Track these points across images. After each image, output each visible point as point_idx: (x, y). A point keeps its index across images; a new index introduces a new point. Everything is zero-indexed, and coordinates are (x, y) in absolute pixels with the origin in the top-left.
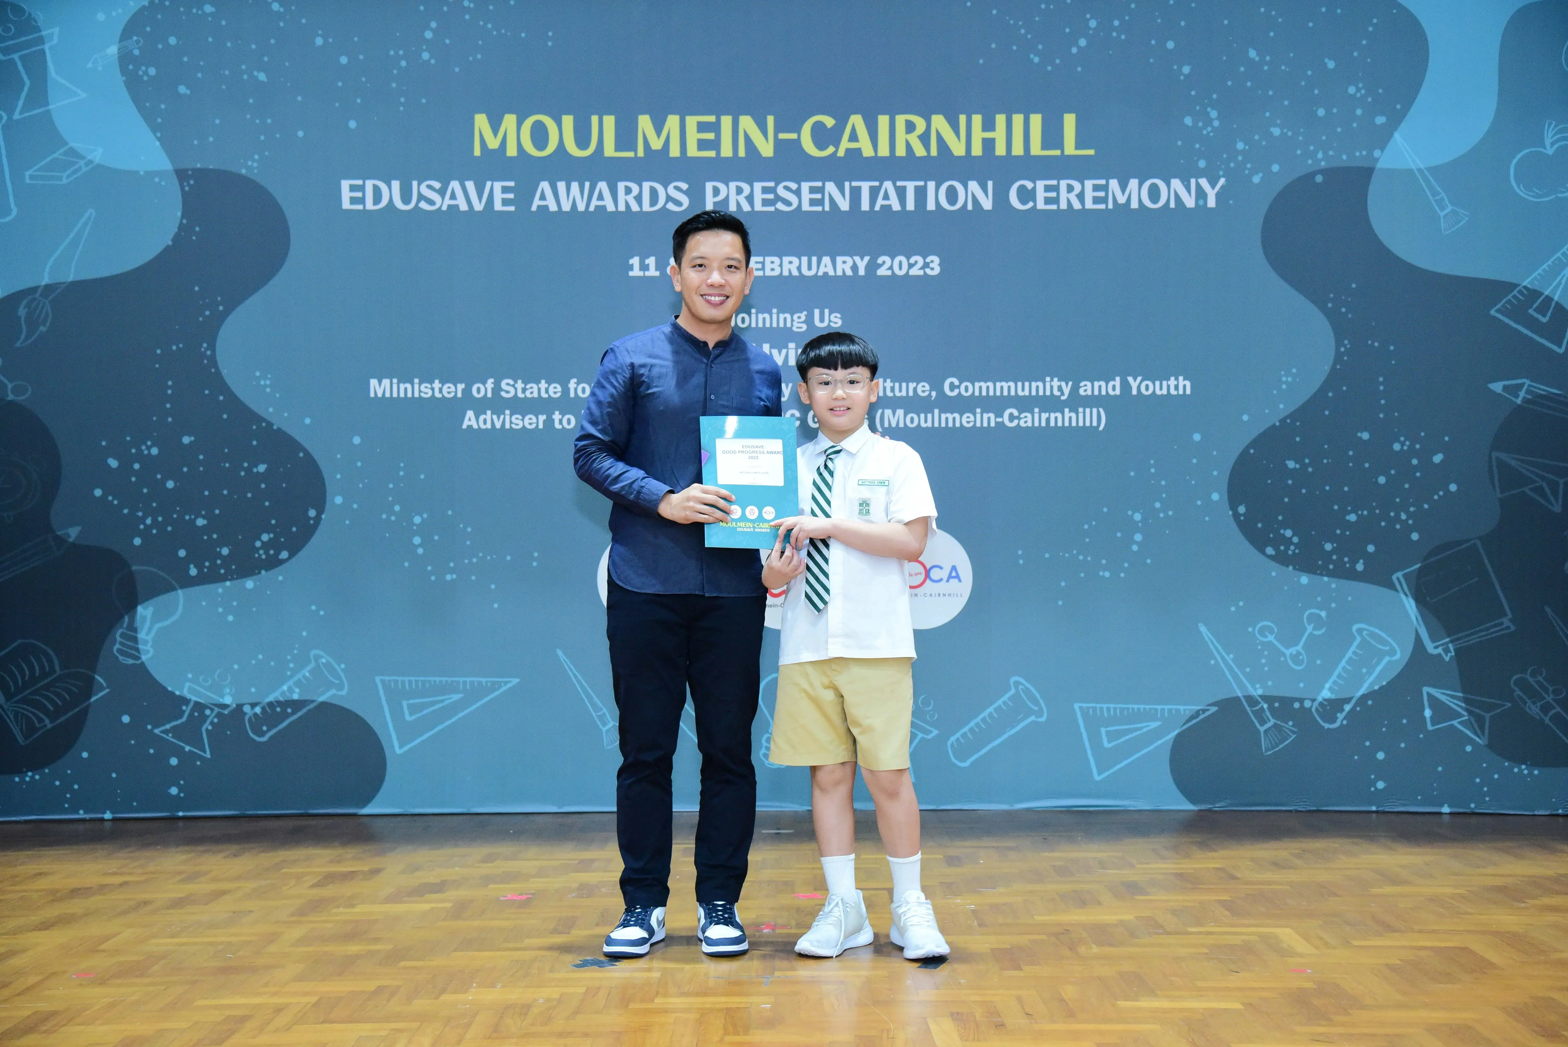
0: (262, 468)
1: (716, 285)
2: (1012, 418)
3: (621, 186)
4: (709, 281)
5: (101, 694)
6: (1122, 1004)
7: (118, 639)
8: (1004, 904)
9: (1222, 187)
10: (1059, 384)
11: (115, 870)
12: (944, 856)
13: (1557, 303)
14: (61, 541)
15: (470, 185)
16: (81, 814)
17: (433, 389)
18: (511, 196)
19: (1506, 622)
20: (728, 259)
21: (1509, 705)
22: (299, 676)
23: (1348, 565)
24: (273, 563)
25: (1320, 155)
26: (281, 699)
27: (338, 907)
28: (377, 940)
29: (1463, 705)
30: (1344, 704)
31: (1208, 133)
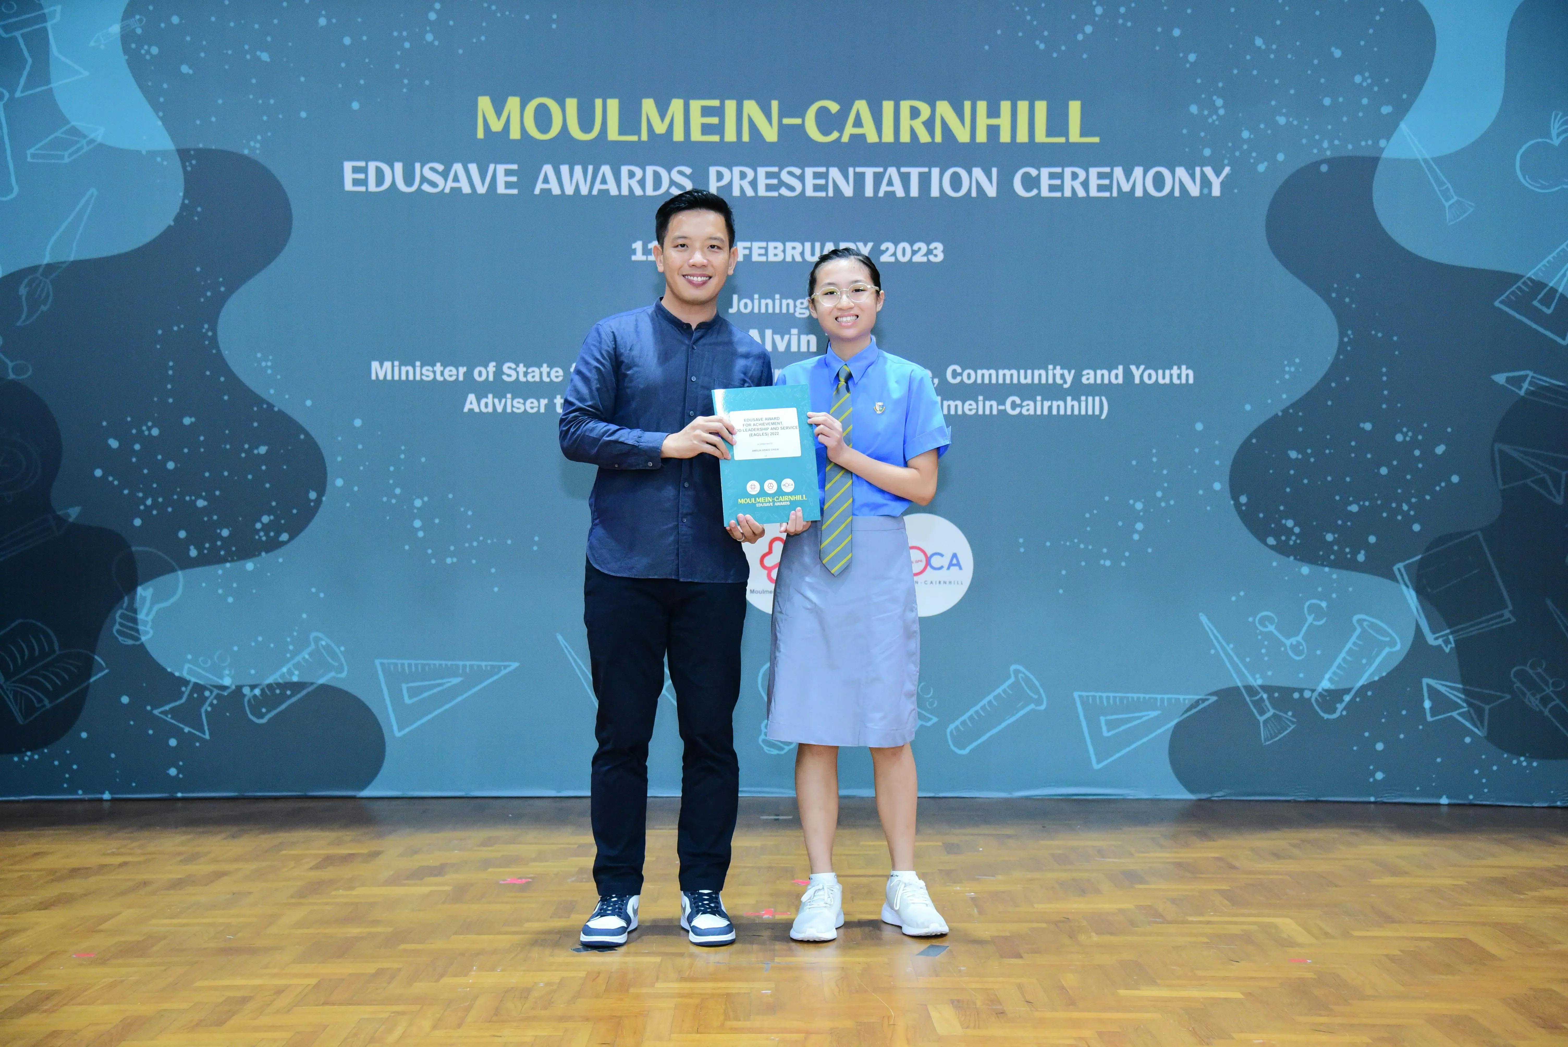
0: (263, 450)
1: (698, 265)
2: (1014, 405)
3: (625, 170)
4: (691, 261)
5: (100, 675)
6: (1122, 992)
7: (118, 620)
8: (1003, 892)
9: (1227, 176)
10: (1061, 372)
11: (114, 850)
12: (943, 843)
13: (1561, 294)
14: (61, 521)
15: (473, 168)
16: (80, 794)
17: (434, 372)
18: (514, 179)
19: (1507, 614)
20: (711, 238)
21: (1508, 697)
22: (298, 658)
23: (1349, 556)
24: (273, 545)
25: (1325, 144)
26: (281, 681)
27: (337, 889)
28: (375, 923)
29: (1463, 696)
30: (1344, 694)
31: (1214, 121)
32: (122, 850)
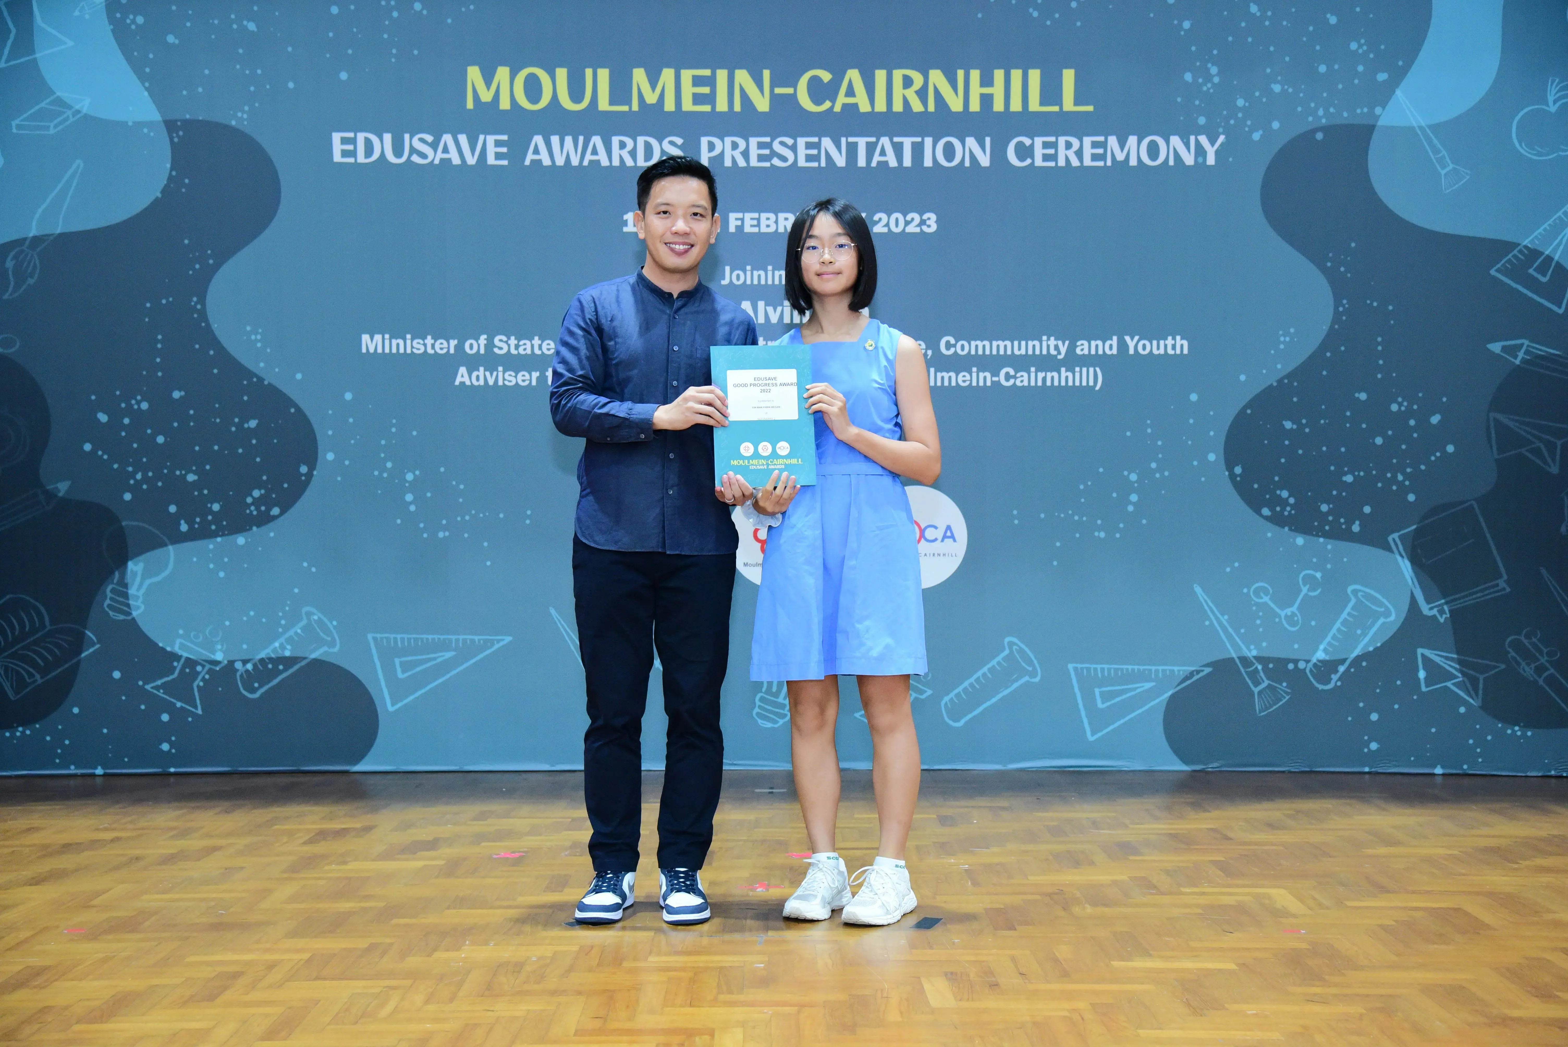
0: (253, 424)
1: (680, 233)
2: (1008, 377)
3: (615, 140)
4: (674, 228)
5: (91, 650)
6: (1116, 964)
7: (109, 594)
8: (997, 864)
9: (1222, 145)
10: (1055, 343)
11: (106, 825)
12: (937, 816)
13: (1558, 262)
14: (51, 495)
15: (463, 139)
16: (73, 770)
17: (425, 345)
18: (504, 150)
19: (1502, 583)
20: (694, 206)
21: (1503, 666)
22: (291, 633)
23: (1344, 527)
24: (264, 519)
25: (1321, 112)
26: (273, 656)
27: (331, 864)
28: (368, 897)
29: (1457, 666)
30: (1339, 665)
31: (1209, 89)
32: (114, 826)
